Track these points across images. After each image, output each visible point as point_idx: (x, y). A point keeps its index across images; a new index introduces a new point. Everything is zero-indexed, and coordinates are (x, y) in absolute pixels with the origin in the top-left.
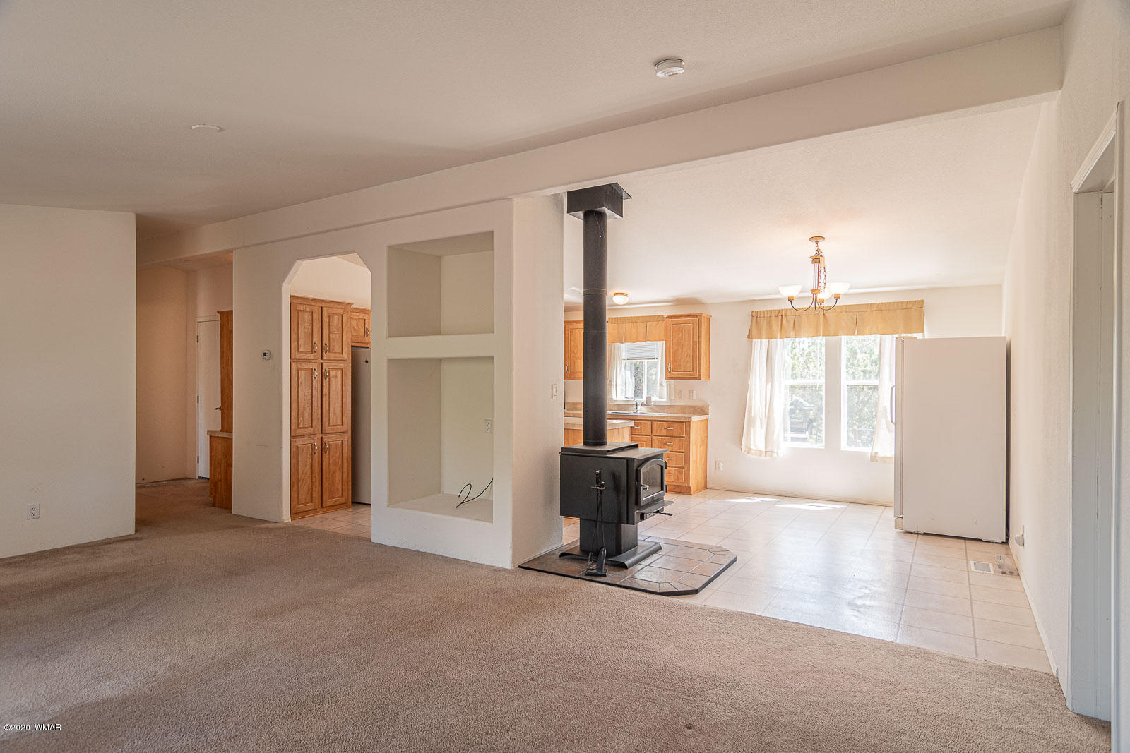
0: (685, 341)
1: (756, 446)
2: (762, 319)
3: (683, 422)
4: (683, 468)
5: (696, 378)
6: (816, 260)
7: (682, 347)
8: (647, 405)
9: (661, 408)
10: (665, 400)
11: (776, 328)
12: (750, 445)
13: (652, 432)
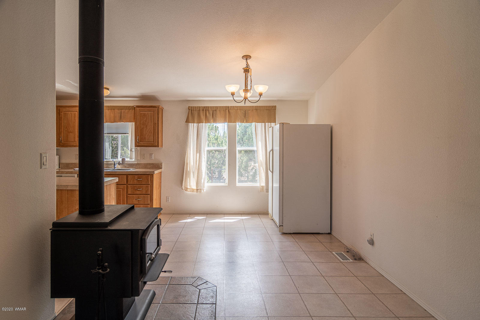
0: (148, 123)
1: (190, 186)
2: (195, 111)
3: (149, 175)
4: (149, 204)
5: (155, 146)
6: (247, 70)
7: (146, 127)
8: (123, 164)
9: (131, 165)
10: (134, 160)
11: (203, 117)
12: (187, 186)
13: (127, 182)
